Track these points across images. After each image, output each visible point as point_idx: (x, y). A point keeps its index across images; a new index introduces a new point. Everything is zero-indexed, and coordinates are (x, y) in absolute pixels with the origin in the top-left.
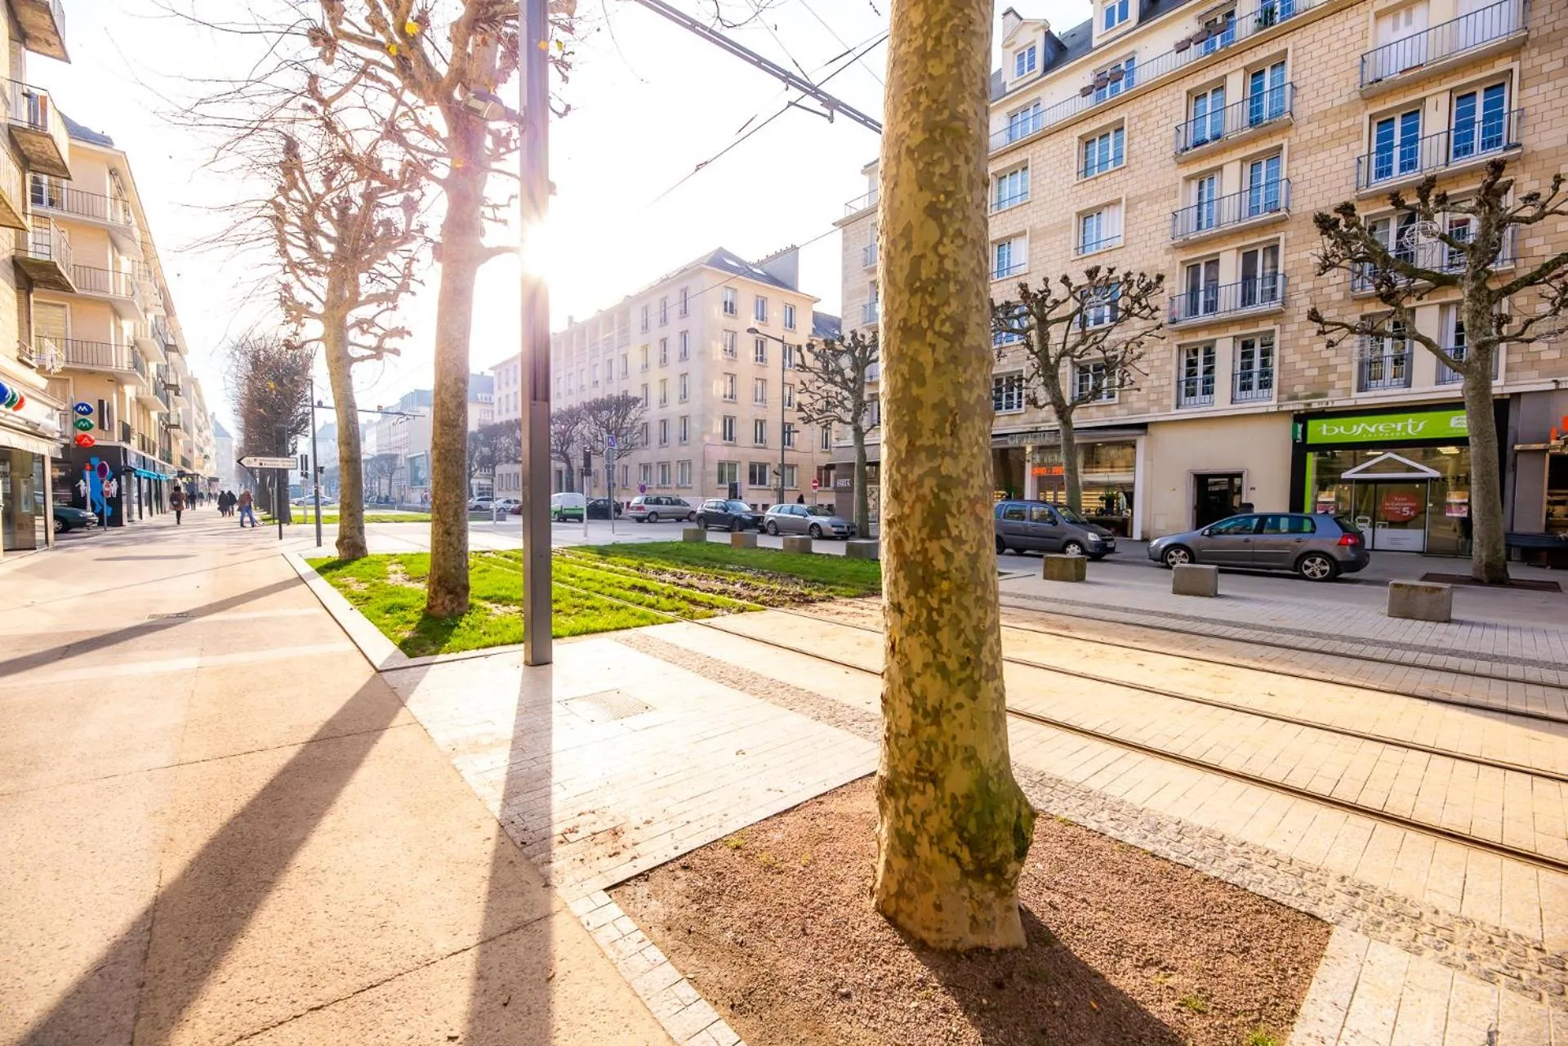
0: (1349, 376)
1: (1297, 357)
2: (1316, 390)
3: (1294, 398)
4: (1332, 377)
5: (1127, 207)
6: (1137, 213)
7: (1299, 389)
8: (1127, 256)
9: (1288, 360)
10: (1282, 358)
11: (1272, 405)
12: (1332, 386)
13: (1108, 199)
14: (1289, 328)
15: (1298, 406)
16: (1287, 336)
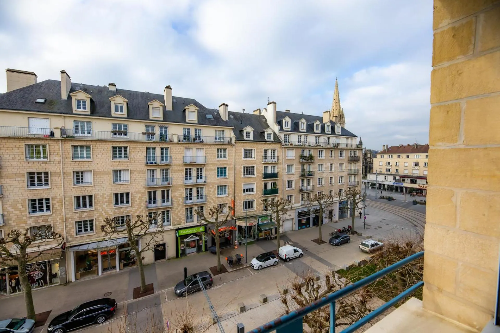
0: (184, 220)
1: (175, 216)
2: (179, 223)
3: (175, 225)
4: (182, 220)
5: (131, 172)
6: (134, 175)
7: (176, 223)
8: (132, 186)
9: (173, 217)
10: (172, 216)
11: (171, 227)
12: (181, 222)
13: (124, 168)
14: (173, 210)
15: (176, 227)
16: (173, 211)
